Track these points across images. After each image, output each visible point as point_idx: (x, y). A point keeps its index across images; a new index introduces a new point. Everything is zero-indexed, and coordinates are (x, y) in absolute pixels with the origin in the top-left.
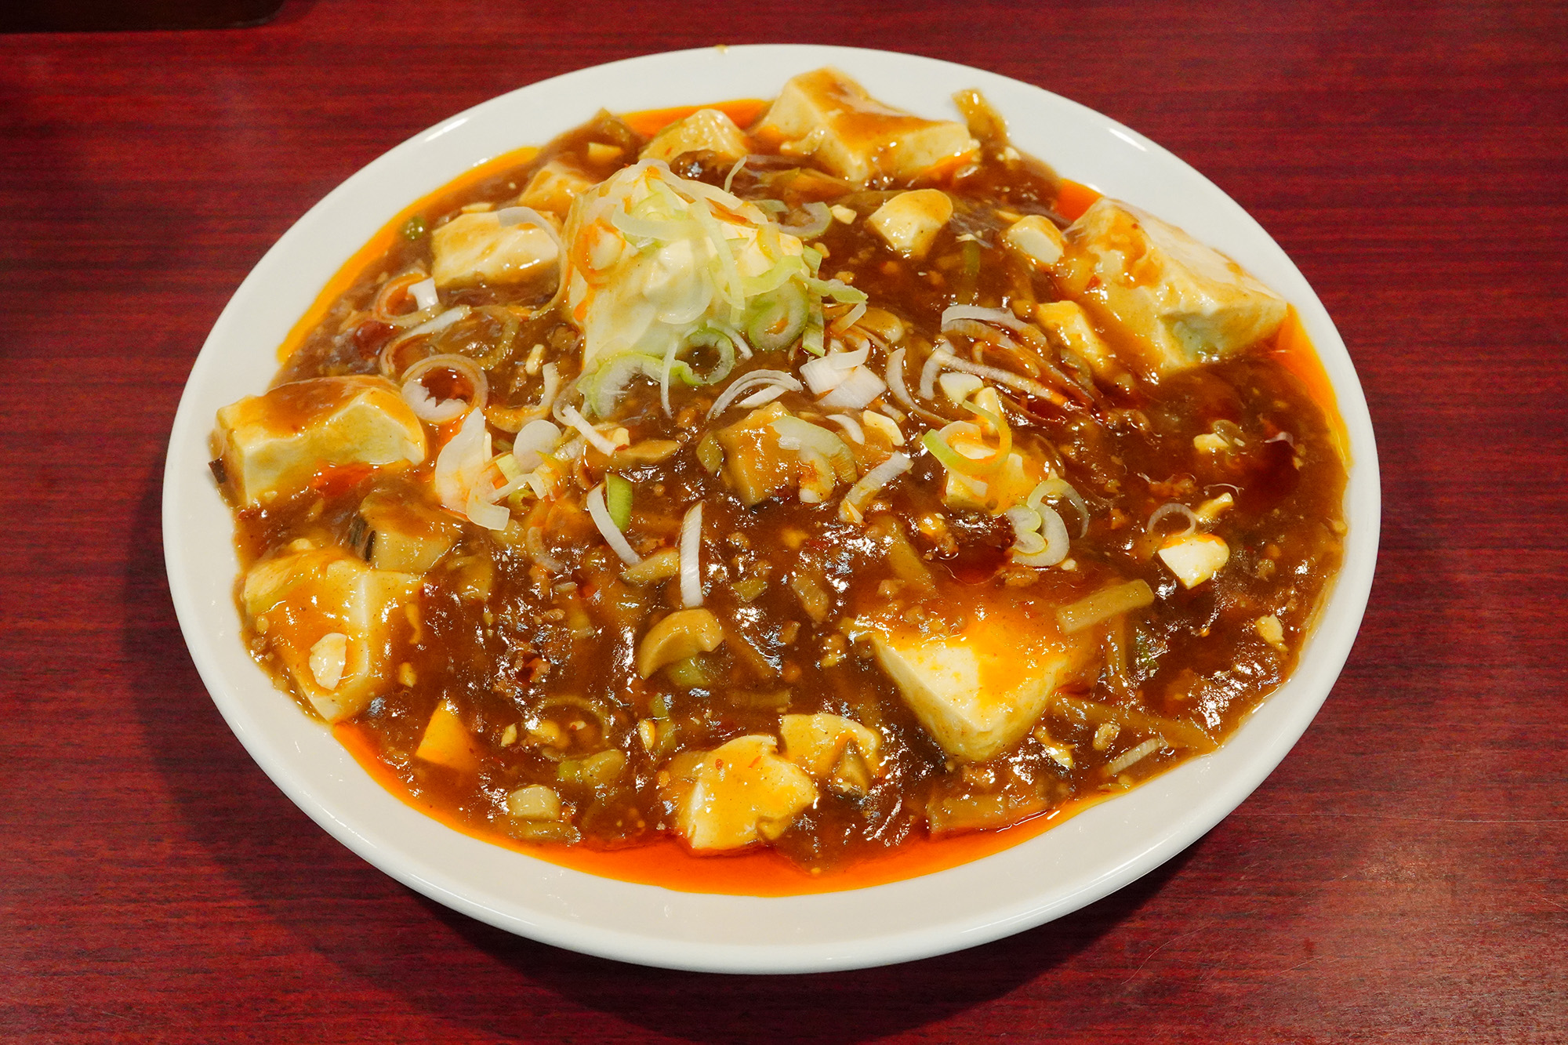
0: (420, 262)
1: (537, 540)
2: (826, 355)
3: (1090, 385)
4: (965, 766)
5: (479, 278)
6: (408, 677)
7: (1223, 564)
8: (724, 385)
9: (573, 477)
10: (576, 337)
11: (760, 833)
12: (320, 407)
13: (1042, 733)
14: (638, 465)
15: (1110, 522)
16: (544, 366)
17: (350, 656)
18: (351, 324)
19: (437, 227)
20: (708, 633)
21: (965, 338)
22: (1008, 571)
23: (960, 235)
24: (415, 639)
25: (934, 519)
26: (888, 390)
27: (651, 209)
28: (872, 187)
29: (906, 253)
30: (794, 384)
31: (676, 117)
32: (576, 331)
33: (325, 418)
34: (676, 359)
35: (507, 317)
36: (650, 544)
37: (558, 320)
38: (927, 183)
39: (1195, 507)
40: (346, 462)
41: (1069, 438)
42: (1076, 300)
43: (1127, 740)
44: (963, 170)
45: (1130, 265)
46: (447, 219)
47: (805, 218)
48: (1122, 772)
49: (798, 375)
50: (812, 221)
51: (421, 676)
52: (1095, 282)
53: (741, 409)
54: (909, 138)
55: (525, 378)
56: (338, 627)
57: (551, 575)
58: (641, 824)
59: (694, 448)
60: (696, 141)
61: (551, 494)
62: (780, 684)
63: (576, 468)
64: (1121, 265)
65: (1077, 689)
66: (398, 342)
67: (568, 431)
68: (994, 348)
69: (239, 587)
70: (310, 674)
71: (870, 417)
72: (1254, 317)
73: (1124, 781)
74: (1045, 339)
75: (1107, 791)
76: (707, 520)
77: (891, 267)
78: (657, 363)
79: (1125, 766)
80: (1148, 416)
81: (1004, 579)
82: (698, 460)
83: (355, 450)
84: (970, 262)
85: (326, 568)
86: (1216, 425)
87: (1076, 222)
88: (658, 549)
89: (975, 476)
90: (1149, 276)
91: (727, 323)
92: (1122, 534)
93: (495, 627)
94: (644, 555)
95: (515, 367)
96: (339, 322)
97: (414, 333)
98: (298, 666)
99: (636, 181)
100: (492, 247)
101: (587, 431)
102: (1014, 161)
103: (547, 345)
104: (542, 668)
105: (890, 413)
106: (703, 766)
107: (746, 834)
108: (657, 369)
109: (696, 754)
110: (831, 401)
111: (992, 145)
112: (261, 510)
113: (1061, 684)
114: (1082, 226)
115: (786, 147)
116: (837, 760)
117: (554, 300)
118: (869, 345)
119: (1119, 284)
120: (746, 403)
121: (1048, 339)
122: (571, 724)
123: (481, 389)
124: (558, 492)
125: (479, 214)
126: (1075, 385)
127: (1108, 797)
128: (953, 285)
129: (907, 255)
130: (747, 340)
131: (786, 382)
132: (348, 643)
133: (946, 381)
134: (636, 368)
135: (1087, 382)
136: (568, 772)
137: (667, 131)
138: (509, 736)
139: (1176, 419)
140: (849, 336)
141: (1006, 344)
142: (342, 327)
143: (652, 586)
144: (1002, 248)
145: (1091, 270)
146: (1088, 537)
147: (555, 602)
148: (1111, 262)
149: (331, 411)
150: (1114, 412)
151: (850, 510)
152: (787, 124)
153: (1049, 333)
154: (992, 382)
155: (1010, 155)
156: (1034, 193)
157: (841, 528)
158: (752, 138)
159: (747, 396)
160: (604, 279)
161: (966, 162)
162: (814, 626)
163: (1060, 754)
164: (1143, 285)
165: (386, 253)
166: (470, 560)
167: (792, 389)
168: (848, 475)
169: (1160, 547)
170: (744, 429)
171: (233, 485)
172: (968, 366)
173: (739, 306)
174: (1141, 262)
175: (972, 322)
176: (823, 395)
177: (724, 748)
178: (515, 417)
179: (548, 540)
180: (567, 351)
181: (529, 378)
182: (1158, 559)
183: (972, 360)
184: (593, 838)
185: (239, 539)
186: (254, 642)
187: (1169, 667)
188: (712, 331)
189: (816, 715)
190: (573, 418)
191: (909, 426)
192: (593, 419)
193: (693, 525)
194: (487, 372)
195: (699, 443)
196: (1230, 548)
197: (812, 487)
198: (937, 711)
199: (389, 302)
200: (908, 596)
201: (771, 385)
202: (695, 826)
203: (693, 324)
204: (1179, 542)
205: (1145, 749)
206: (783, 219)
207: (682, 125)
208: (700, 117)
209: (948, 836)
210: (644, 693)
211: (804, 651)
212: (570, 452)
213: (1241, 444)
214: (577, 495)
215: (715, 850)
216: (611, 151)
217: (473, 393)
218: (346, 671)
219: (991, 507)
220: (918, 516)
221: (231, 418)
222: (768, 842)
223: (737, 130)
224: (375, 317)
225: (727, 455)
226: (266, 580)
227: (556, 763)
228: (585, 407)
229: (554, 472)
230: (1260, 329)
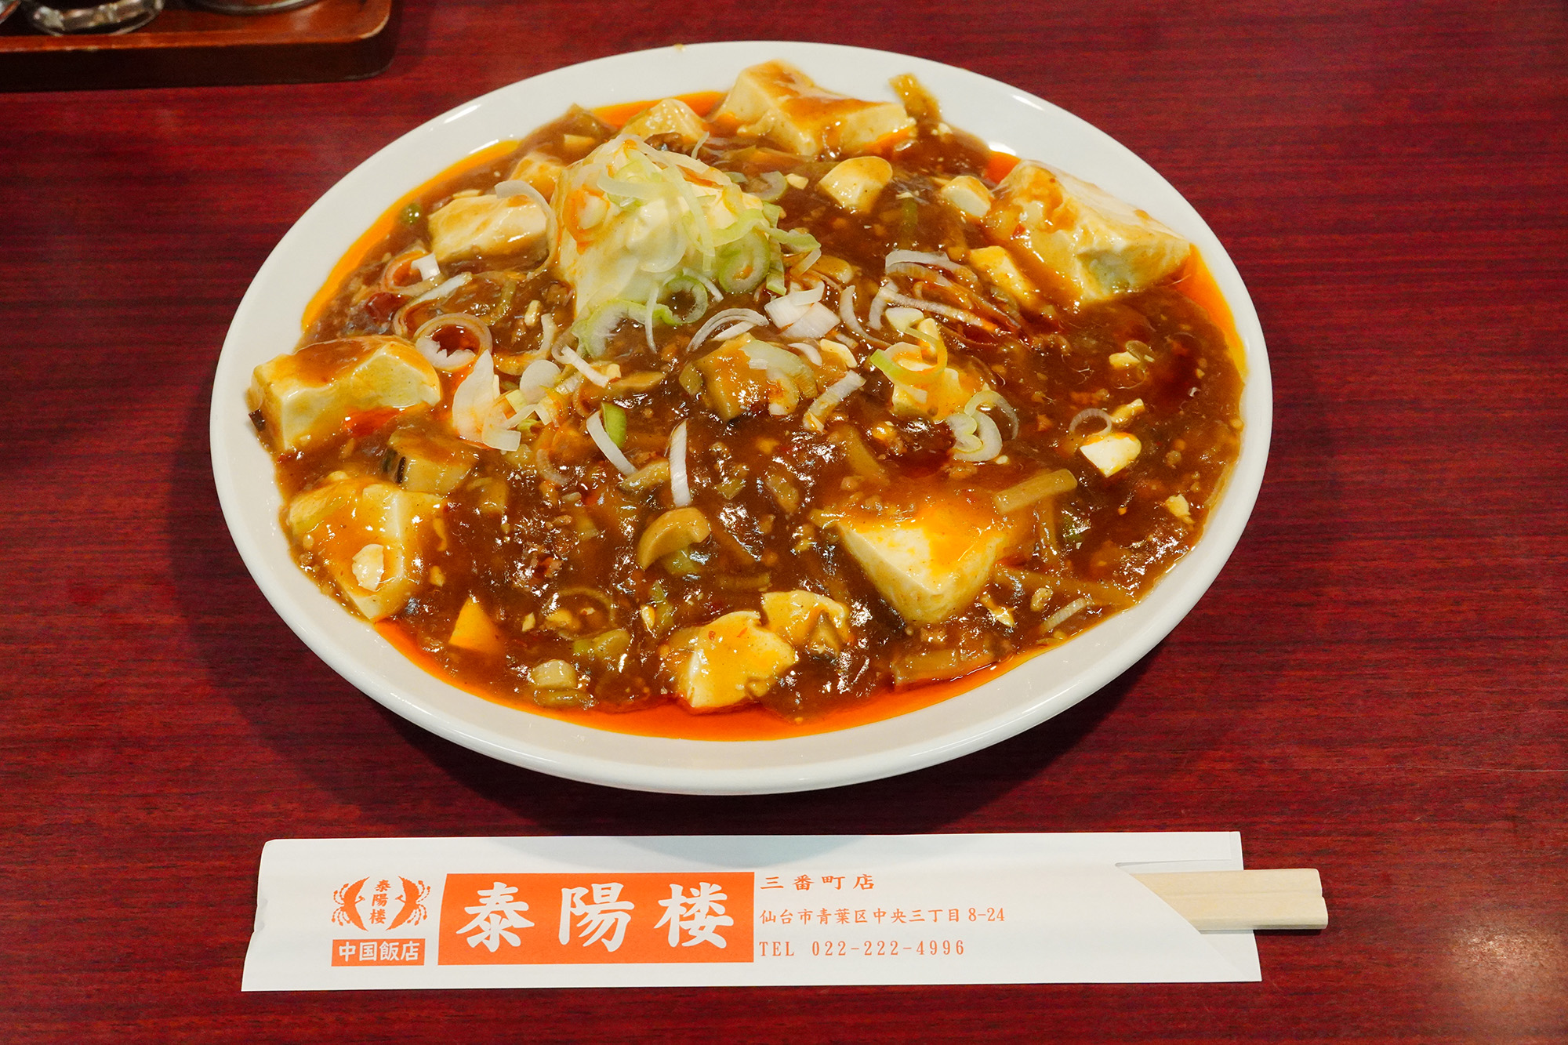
0: (419, 241)
1: (545, 460)
2: (787, 294)
3: (1017, 315)
4: (922, 629)
5: (475, 251)
6: (438, 578)
7: (1136, 456)
8: (700, 324)
9: (572, 407)
10: (568, 292)
11: (750, 692)
12: (346, 360)
13: (987, 599)
14: (629, 394)
15: (1037, 426)
16: (542, 317)
17: (387, 564)
18: (362, 295)
19: (432, 212)
20: (697, 527)
21: (907, 278)
22: (951, 467)
23: (898, 194)
24: (443, 547)
25: (885, 426)
26: (842, 322)
27: (630, 174)
28: (820, 160)
29: (852, 210)
30: (761, 320)
31: (643, 109)
32: (567, 287)
33: (352, 368)
34: (658, 303)
35: (504, 280)
36: (643, 456)
37: (551, 279)
38: (870, 152)
39: (1110, 412)
40: (370, 408)
41: (999, 359)
42: (1003, 246)
43: (1059, 600)
44: (901, 145)
45: (1049, 213)
46: (441, 204)
47: (763, 186)
48: (1057, 628)
49: (763, 312)
50: (770, 187)
51: (449, 578)
52: (1020, 230)
53: (716, 342)
54: (851, 117)
55: (524, 329)
56: (375, 539)
57: (558, 488)
58: (646, 690)
59: (677, 377)
60: (661, 128)
61: (555, 421)
62: (760, 568)
63: (576, 401)
64: (1041, 213)
65: (1017, 561)
66: (407, 308)
67: (567, 369)
68: (933, 286)
69: (284, 516)
70: (353, 579)
71: (826, 344)
72: (1160, 255)
73: (1059, 635)
74: (975, 277)
75: (1045, 645)
76: (691, 435)
77: (840, 222)
78: (641, 308)
79: (1059, 622)
80: (1069, 341)
81: (948, 473)
82: (681, 386)
83: (379, 396)
84: (909, 215)
85: (362, 492)
86: (1128, 345)
87: (1003, 181)
88: (650, 461)
89: (916, 386)
90: (1066, 222)
91: (700, 272)
92: (1048, 434)
93: (511, 534)
94: (639, 466)
95: (515, 321)
96: (352, 294)
97: (420, 300)
98: (342, 574)
99: (616, 152)
100: (485, 224)
101: (583, 367)
102: (947, 135)
103: (543, 301)
104: (554, 565)
105: (844, 341)
106: (697, 639)
107: (736, 693)
108: (641, 313)
109: (690, 630)
110: (795, 332)
111: (926, 122)
112: (297, 453)
113: (1002, 556)
114: (1007, 185)
115: (742, 130)
116: (812, 629)
117: (547, 263)
118: (824, 285)
119: (1041, 230)
120: (719, 337)
121: (979, 278)
122: (582, 611)
123: (486, 340)
124: (562, 420)
125: (468, 198)
126: (1004, 314)
127: (1046, 649)
128: (896, 236)
129: (854, 211)
130: (718, 285)
131: (754, 318)
132: (385, 552)
133: (893, 316)
134: (622, 313)
135: (1015, 313)
136: (580, 649)
137: (634, 121)
138: (529, 623)
139: (1094, 342)
140: (806, 279)
141: (943, 282)
142: (354, 300)
143: (646, 492)
144: (937, 204)
145: (1016, 219)
146: (1020, 439)
147: (562, 510)
148: (1032, 211)
149: (357, 363)
150: (1038, 337)
151: (813, 421)
152: (742, 110)
153: (979, 273)
154: (933, 314)
155: (942, 130)
156: (966, 163)
157: (806, 435)
158: (712, 125)
159: (721, 331)
160: (591, 237)
161: (903, 137)
162: (787, 517)
163: (1003, 616)
164: (1061, 229)
165: (388, 237)
166: (488, 480)
167: (760, 324)
168: (809, 391)
169: (1081, 445)
170: (720, 357)
171: (272, 433)
172: (910, 301)
173: (710, 255)
174: (1059, 210)
175: (913, 266)
176: (785, 328)
177: (715, 623)
178: (518, 361)
179: (555, 460)
180: (561, 303)
181: (528, 329)
182: (1079, 454)
183: (913, 296)
184: (606, 703)
185: (281, 478)
186: (302, 556)
187: (1092, 540)
188: (688, 278)
189: (792, 592)
190: (571, 357)
191: (860, 350)
192: (587, 358)
193: (679, 439)
194: (490, 327)
195: (680, 373)
196: (1142, 444)
197: (779, 401)
198: (896, 582)
199: (395, 276)
200: (867, 489)
201: (741, 321)
202: (693, 688)
203: (670, 272)
204: (1098, 440)
205: (1075, 606)
206: (744, 187)
207: (649, 114)
208: (664, 105)
209: (912, 687)
210: (644, 581)
211: (779, 539)
212: (569, 387)
213: (1150, 359)
214: (578, 421)
215: (711, 708)
216: (585, 141)
217: (479, 344)
218: (384, 577)
219: (932, 413)
220: (871, 424)
221: (267, 374)
222: (756, 698)
223: (698, 117)
224: (383, 289)
225: (705, 381)
226: (308, 507)
227: (572, 642)
228: (579, 349)
229: (556, 404)
230: (1165, 266)
